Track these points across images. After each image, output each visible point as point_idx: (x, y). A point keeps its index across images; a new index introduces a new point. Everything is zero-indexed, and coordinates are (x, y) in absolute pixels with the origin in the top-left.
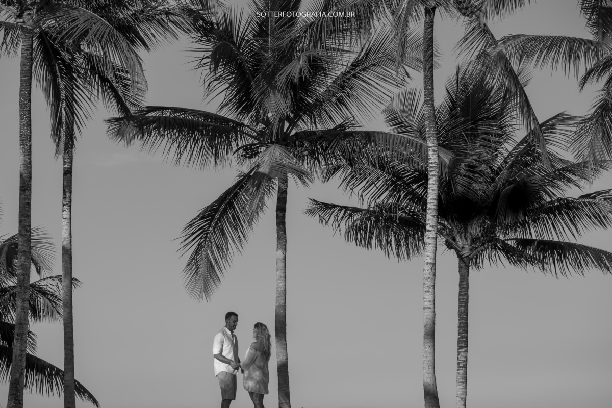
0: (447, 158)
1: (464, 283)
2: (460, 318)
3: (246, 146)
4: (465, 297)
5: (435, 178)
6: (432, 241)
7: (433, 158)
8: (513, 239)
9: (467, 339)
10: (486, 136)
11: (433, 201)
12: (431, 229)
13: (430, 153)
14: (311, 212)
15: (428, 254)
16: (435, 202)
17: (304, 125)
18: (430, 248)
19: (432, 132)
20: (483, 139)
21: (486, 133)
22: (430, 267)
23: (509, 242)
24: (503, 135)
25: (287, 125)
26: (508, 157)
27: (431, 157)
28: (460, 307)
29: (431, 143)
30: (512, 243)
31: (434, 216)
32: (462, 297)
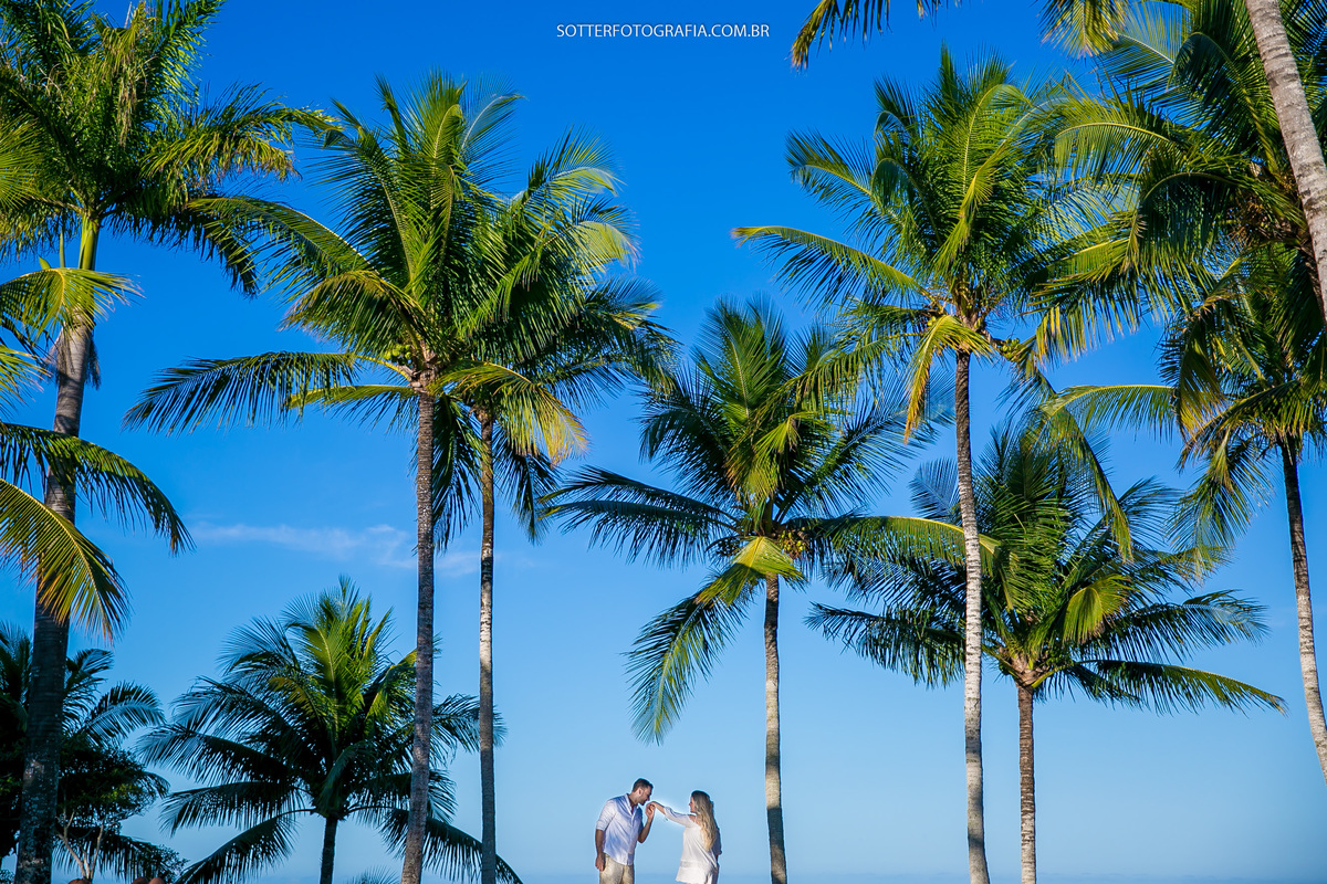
0: (991, 546)
1: (1027, 722)
2: (1024, 772)
3: (723, 540)
4: (1029, 742)
5: (977, 582)
6: (976, 668)
7: (973, 555)
8: (1093, 661)
9: (1034, 800)
10: (1048, 521)
11: (975, 613)
12: (972, 651)
13: (969, 548)
14: (813, 621)
15: (970, 686)
16: (978, 615)
17: (800, 510)
18: (972, 679)
19: (970, 519)
20: (1045, 524)
21: (1047, 516)
22: (973, 703)
23: (1086, 666)
24: (1074, 518)
25: (776, 510)
26: (1080, 547)
27: (970, 552)
28: (1022, 755)
29: (970, 534)
30: (1092, 668)
31: (976, 634)
32: (1023, 742)
